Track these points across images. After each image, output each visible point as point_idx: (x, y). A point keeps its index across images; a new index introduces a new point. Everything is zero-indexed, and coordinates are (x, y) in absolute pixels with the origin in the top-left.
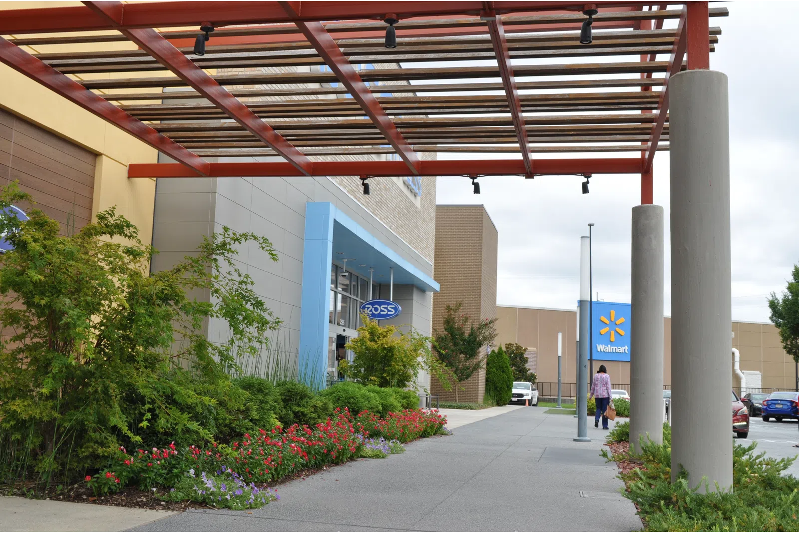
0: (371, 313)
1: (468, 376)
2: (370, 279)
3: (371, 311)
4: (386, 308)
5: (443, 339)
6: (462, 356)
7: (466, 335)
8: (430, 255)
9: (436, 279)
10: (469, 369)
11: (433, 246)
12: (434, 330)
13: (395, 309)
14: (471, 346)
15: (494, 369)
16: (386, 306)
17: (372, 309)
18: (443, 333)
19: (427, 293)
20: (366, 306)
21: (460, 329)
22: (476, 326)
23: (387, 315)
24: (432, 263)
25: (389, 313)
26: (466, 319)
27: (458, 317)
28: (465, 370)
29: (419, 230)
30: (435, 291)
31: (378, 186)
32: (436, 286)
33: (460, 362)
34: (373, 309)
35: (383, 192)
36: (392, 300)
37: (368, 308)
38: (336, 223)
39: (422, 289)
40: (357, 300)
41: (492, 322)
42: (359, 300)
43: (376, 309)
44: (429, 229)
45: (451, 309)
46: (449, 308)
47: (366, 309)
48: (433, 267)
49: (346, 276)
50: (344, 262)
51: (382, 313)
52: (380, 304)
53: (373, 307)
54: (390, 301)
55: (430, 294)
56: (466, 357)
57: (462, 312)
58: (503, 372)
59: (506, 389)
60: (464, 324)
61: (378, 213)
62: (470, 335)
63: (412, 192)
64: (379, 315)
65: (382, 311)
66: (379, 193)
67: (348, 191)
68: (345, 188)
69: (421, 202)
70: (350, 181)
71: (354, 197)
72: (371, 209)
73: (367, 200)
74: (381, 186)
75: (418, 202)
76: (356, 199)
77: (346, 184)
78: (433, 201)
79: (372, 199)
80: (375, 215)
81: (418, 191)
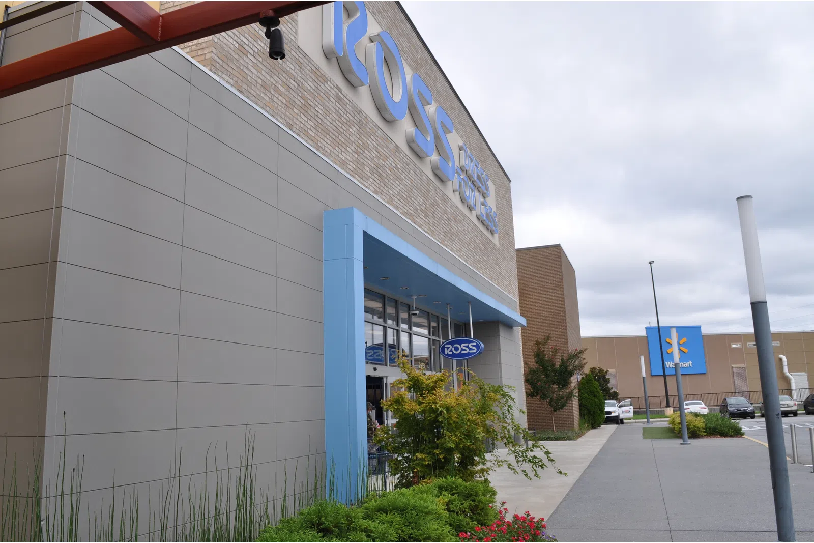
0: (451, 353)
1: (563, 406)
2: (447, 317)
3: (451, 351)
4: (467, 347)
5: (534, 372)
6: (555, 386)
7: (557, 366)
8: (513, 292)
9: (522, 314)
10: (563, 398)
11: (517, 284)
12: (525, 363)
13: (477, 346)
14: (563, 376)
15: (586, 395)
16: (467, 344)
17: (451, 350)
18: (534, 365)
19: (515, 328)
20: (446, 346)
21: (550, 361)
22: (565, 357)
23: (469, 354)
24: (517, 300)
25: (470, 351)
26: (556, 351)
27: (547, 349)
28: (560, 400)
29: (500, 267)
30: (523, 327)
31: (446, 216)
32: (523, 321)
33: (553, 393)
34: (453, 348)
35: (453, 222)
36: (472, 338)
37: (448, 348)
38: (367, 236)
39: (509, 324)
40: (439, 341)
41: (581, 352)
42: (441, 341)
43: (457, 349)
44: (511, 268)
45: (540, 343)
46: (537, 343)
47: (446, 349)
48: (518, 303)
49: (416, 314)
50: (413, 299)
51: (463, 352)
52: (460, 343)
53: (453, 347)
54: (471, 338)
55: (518, 331)
56: (559, 387)
57: (550, 345)
58: (594, 396)
59: (599, 412)
60: (554, 355)
61: (449, 244)
62: (560, 366)
63: (488, 229)
64: (460, 355)
65: (462, 350)
66: (447, 222)
67: (401, 213)
68: (397, 208)
69: (499, 240)
70: (404, 202)
71: (412, 221)
72: (437, 238)
73: (432, 228)
74: (449, 216)
75: (496, 240)
76: (415, 223)
77: (398, 205)
78: (512, 241)
79: (439, 227)
80: (445, 245)
81: (494, 228)
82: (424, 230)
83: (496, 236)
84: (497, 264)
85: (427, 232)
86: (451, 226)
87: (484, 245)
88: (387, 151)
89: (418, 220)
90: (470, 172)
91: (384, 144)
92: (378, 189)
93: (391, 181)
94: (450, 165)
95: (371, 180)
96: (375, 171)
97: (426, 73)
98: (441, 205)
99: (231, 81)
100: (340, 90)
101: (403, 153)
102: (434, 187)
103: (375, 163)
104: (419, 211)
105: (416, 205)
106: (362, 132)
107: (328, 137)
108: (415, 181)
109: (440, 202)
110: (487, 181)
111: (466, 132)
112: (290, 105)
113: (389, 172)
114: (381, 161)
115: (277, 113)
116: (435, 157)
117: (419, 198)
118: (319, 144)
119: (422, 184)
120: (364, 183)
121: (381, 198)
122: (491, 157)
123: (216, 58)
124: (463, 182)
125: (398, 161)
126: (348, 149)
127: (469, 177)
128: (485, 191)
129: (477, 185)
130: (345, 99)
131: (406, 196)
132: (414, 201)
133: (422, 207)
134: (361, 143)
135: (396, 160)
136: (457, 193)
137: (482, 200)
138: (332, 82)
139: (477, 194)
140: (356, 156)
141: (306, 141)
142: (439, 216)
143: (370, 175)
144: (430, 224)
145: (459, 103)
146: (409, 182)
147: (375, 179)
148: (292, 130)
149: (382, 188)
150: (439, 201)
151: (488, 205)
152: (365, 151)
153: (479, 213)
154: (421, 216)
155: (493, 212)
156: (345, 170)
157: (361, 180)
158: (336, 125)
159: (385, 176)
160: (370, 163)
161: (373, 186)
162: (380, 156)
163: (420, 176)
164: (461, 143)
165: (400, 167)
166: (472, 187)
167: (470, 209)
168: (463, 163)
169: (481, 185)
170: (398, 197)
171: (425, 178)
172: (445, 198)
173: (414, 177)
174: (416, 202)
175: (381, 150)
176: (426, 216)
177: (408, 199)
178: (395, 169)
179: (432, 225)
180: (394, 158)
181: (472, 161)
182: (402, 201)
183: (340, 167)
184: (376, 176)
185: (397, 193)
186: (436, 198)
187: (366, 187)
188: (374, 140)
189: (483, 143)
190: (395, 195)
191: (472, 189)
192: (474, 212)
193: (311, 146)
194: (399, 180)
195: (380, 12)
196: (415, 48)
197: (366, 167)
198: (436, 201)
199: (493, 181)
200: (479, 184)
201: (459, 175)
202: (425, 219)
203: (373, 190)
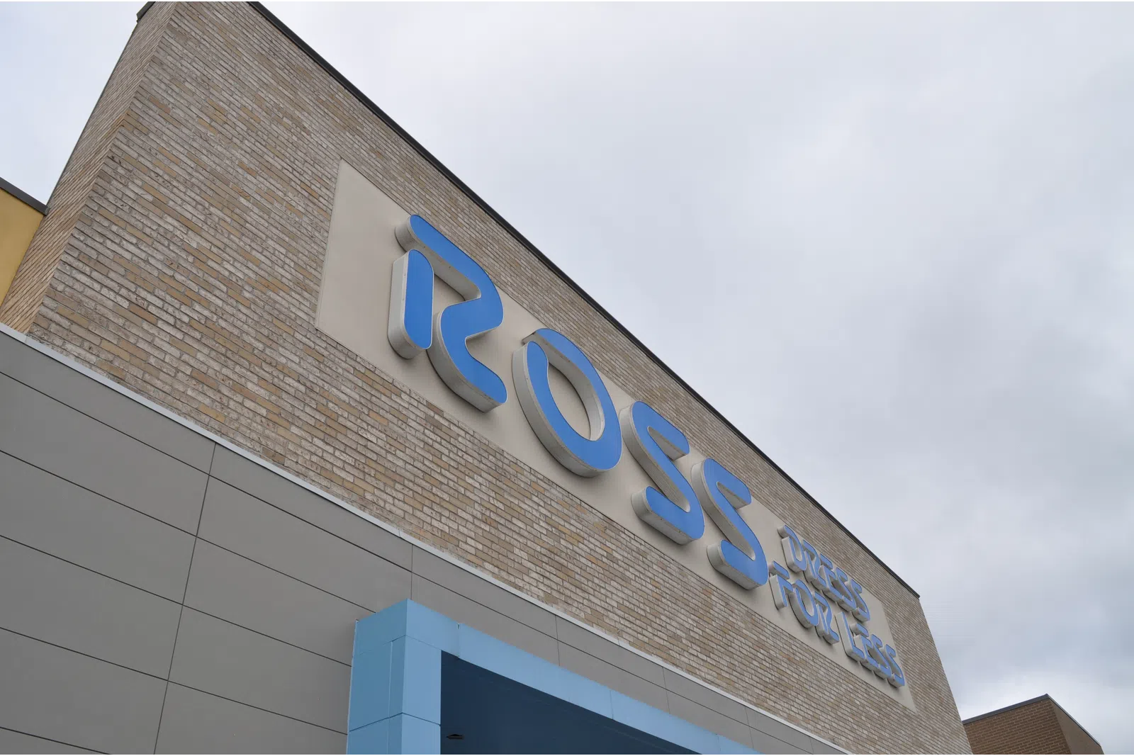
31: (762, 651)
35: (783, 664)
61: (778, 707)
63: (881, 678)
66: (767, 665)
67: (631, 644)
68: (619, 633)
69: (915, 699)
70: (638, 622)
71: (665, 660)
72: (745, 695)
73: (727, 676)
74: (771, 652)
75: (906, 697)
76: (674, 664)
77: (618, 626)
78: (947, 704)
79: (746, 674)
80: (769, 710)
81: (893, 675)
82: (705, 680)
83: (905, 689)
84: (921, 745)
85: (712, 683)
86: (782, 673)
87: (879, 710)
88: (580, 526)
89: (683, 659)
90: (811, 574)
91: (570, 514)
92: (555, 594)
93: (596, 581)
94: (753, 558)
95: (534, 575)
96: (545, 559)
97: (677, 411)
98: (744, 631)
99: (93, 359)
100: (439, 412)
101: (626, 532)
102: (722, 597)
103: (547, 546)
104: (684, 641)
105: (673, 630)
106: (504, 487)
107: (398, 487)
108: (668, 585)
109: (743, 625)
110: (859, 592)
111: (791, 509)
112: (277, 418)
113: (590, 564)
114: (562, 542)
115: (237, 430)
116: (709, 541)
117: (682, 617)
118: (368, 496)
119: (686, 591)
120: (512, 579)
121: (565, 611)
122: (862, 554)
123: (51, 314)
124: (794, 590)
125: (614, 547)
126: (460, 513)
127: (814, 584)
128: (858, 609)
129: (833, 596)
130: (453, 427)
131: (644, 610)
132: (668, 621)
133: (692, 634)
134: (501, 506)
135: (608, 544)
136: (787, 611)
137: (853, 624)
138: (413, 395)
139: (840, 614)
140: (487, 528)
141: (327, 489)
142: (745, 652)
143: (529, 565)
144: (722, 667)
145: (766, 465)
146: (650, 587)
147: (547, 575)
148: (282, 465)
149: (568, 592)
150: (739, 623)
151: (870, 634)
152: (515, 521)
153: (849, 647)
154: (691, 651)
155: (884, 645)
156: (451, 552)
157: (504, 574)
158: (423, 468)
159: (578, 570)
160: (529, 543)
161: (541, 586)
162: (559, 534)
163: (681, 577)
164: (780, 525)
165: (620, 557)
166: (823, 600)
167: (827, 640)
168: (791, 558)
169: (843, 598)
170: (619, 612)
171: (692, 579)
172: (754, 620)
173: (664, 578)
174: (674, 623)
175: (562, 523)
176: (707, 651)
177: (650, 617)
178: (604, 560)
179: (726, 669)
180: (603, 541)
181: (812, 559)
182: (631, 619)
183: (434, 545)
184: (548, 568)
185: (615, 605)
186: (730, 618)
187: (520, 588)
188: (542, 504)
189: (838, 530)
190: (610, 608)
191: (821, 604)
192: (837, 646)
193: (343, 498)
194: (620, 581)
195: (548, 311)
196: (644, 372)
197: (517, 551)
198: (732, 624)
199: (877, 594)
200: (836, 594)
201: (783, 577)
202: (705, 658)
203: (541, 594)
